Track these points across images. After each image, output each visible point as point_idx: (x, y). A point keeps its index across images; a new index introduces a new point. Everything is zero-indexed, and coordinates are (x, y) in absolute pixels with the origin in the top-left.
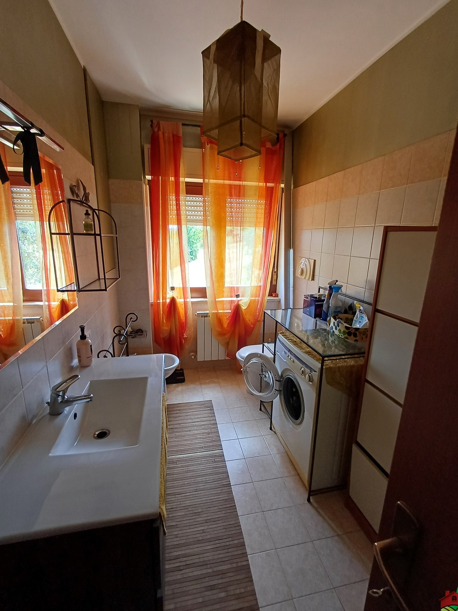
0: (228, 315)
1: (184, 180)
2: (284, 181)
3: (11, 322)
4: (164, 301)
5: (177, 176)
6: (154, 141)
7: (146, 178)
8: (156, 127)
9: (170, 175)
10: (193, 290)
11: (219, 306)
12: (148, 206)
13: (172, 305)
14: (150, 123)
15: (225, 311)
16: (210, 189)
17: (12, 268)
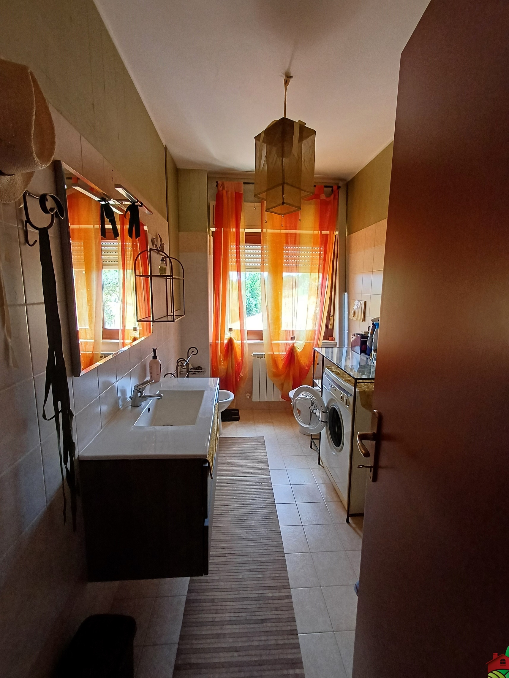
0: (283, 357)
1: (244, 230)
2: (339, 229)
3: (91, 356)
4: (222, 342)
5: (238, 227)
6: (219, 198)
7: (211, 230)
8: (221, 187)
9: (232, 227)
10: (250, 332)
11: (275, 349)
12: (211, 255)
13: (230, 345)
14: (216, 184)
15: (280, 353)
16: (268, 238)
17: (96, 309)
